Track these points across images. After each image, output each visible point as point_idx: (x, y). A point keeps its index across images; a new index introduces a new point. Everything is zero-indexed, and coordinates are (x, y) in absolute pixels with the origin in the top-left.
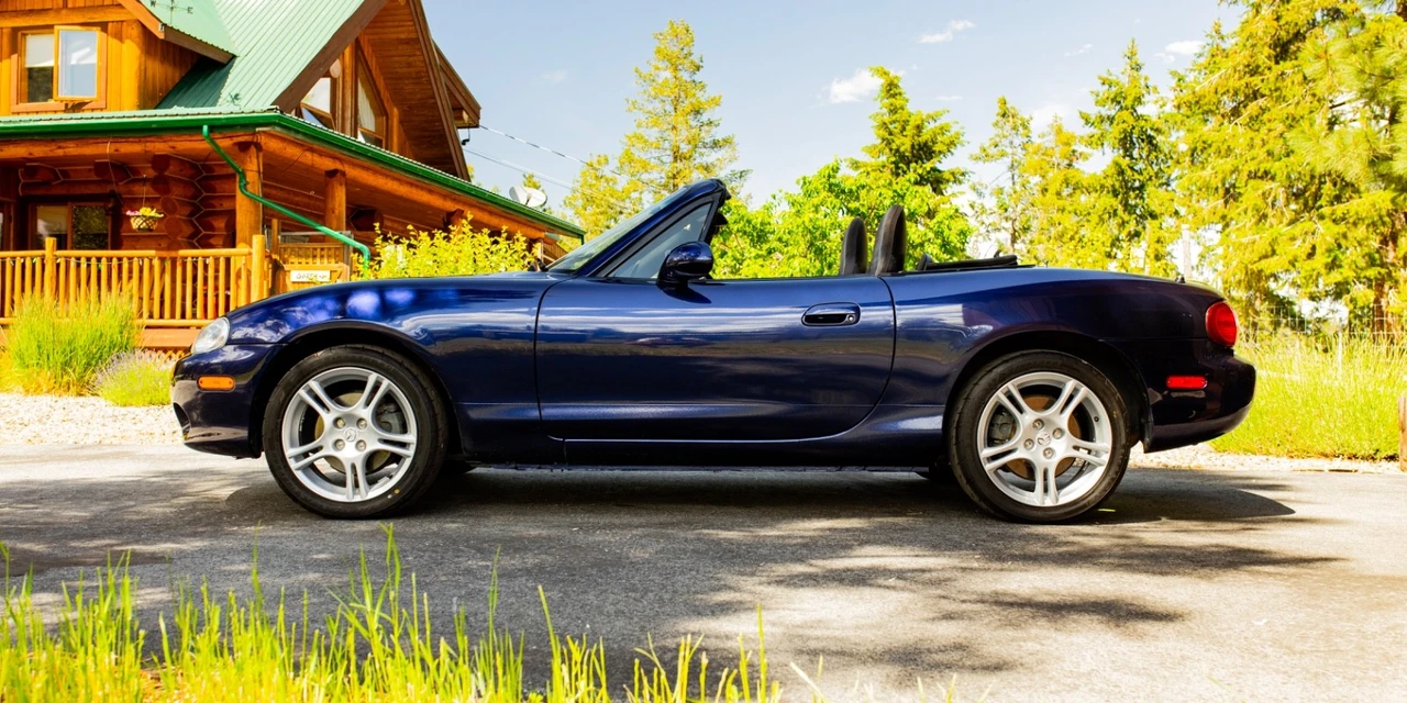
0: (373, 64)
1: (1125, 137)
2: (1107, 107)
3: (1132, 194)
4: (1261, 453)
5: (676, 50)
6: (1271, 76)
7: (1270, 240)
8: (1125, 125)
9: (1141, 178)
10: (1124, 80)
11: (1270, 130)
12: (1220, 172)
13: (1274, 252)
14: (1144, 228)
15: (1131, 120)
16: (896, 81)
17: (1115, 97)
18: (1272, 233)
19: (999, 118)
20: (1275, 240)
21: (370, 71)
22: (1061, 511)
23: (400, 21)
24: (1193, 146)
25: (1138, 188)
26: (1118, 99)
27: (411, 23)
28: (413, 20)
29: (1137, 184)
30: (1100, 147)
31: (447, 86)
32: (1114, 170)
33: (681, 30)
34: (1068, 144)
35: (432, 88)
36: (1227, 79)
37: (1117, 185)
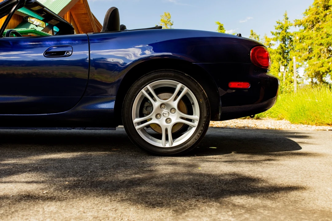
0: (76, 20)
1: (283, 38)
2: (278, 30)
3: (285, 54)
4: (306, 124)
5: (166, 20)
6: (322, 15)
7: (322, 62)
8: (283, 35)
9: (288, 49)
10: (284, 23)
11: (322, 32)
12: (307, 44)
13: (323, 66)
14: (289, 63)
15: (285, 34)
16: (222, 26)
17: (281, 27)
18: (322, 61)
19: (251, 35)
20: (323, 63)
21: (75, 22)
22: (174, 150)
23: (82, 8)
24: (300, 37)
25: (287, 52)
26: (282, 28)
27: (85, 9)
28: (85, 8)
29: (287, 51)
30: (276, 41)
31: (96, 25)
32: (280, 47)
33: (167, 14)
34: (268, 41)
35: (92, 27)
36: (310, 17)
37: (281, 52)
